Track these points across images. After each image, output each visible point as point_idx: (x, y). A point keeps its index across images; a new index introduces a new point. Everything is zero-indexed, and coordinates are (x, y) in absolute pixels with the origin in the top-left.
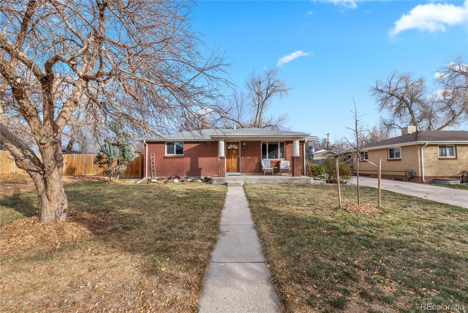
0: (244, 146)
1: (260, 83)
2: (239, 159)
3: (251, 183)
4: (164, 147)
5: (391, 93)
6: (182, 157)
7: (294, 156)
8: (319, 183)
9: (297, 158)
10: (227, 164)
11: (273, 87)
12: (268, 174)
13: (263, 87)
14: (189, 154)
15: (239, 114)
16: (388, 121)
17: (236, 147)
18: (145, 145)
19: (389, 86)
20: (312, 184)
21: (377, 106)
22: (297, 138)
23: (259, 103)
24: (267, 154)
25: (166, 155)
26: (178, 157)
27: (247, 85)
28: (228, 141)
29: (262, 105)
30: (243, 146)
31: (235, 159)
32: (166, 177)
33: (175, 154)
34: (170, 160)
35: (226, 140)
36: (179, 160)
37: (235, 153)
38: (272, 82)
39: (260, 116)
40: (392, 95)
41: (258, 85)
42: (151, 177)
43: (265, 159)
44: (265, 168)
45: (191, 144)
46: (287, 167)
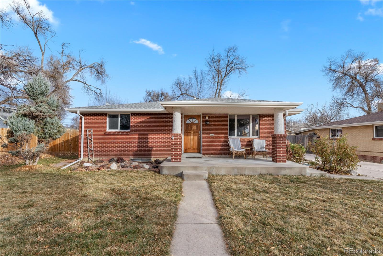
0: (207, 121)
1: (219, 61)
2: (200, 136)
3: (218, 173)
4: (106, 120)
5: (344, 73)
6: (128, 133)
7: (277, 134)
8: (319, 175)
9: (281, 137)
10: (184, 142)
11: (233, 65)
12: (240, 157)
13: (223, 64)
14: (137, 129)
15: (199, 91)
16: (341, 99)
17: (197, 122)
18: (81, 118)
19: (342, 66)
20: (308, 175)
21: (331, 85)
22: (281, 109)
23: (218, 80)
24: (236, 131)
25: (108, 130)
26: (122, 133)
27: (207, 62)
28: (186, 114)
29: (222, 82)
30: (205, 121)
31: (195, 137)
32: (107, 158)
33: (119, 130)
34: (112, 137)
35: (183, 112)
36: (124, 137)
37: (195, 129)
38: (232, 58)
39: (219, 93)
40: (345, 75)
41: (218, 64)
42: (88, 158)
43: (232, 137)
44: (235, 150)
45: (139, 117)
46: (262, 147)
